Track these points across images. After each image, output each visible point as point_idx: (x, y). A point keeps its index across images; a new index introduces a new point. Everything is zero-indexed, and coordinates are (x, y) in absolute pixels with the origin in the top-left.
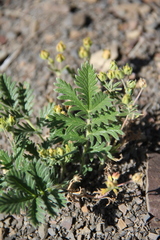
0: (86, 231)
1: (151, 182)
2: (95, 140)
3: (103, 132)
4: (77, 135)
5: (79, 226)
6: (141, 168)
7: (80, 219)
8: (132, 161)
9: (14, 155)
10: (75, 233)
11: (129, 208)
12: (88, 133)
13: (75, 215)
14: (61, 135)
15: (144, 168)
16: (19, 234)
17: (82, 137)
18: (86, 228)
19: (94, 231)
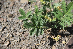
0: (44, 43)
1: (69, 42)
2: (63, 22)
3: (66, 21)
4: (59, 17)
5: (43, 40)
6: (70, 36)
7: (45, 38)
8: (69, 32)
9: (40, 10)
10: (41, 41)
11: (59, 45)
12: (62, 19)
13: (44, 36)
14: (55, 14)
15: (71, 36)
16: (28, 31)
17: (60, 18)
18: (45, 42)
19: (46, 44)
